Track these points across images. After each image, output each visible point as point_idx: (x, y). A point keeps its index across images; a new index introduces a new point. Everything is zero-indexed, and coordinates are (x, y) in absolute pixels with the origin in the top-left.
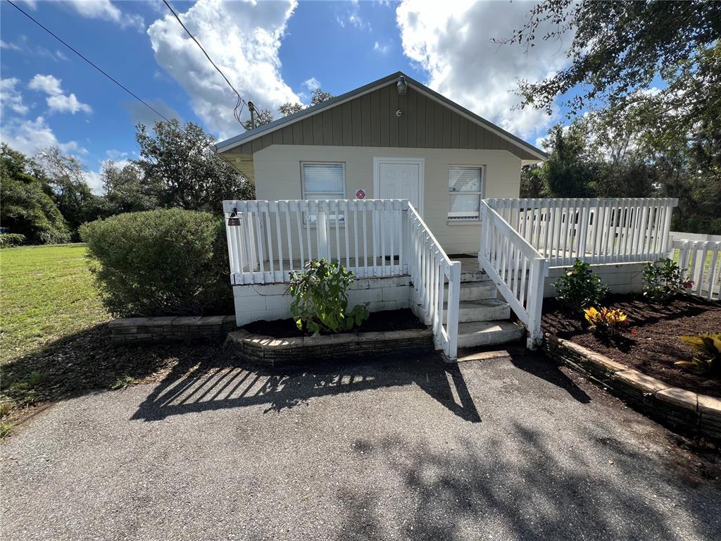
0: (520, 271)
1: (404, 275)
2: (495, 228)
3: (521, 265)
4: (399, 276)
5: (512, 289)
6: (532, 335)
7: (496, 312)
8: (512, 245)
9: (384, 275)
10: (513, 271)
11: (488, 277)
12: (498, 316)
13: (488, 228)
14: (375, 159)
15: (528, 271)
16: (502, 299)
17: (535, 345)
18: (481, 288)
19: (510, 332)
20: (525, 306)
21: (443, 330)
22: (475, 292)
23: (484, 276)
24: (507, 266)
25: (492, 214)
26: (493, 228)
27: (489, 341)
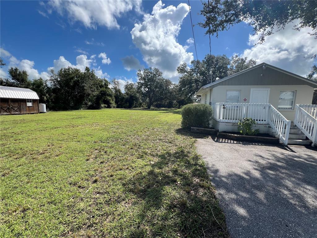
0: (310, 127)
1: (267, 124)
2: (302, 113)
3: (311, 125)
4: (265, 124)
5: (307, 131)
6: (314, 143)
7: (301, 137)
8: (308, 118)
9: (261, 123)
10: (308, 127)
11: (298, 127)
12: (301, 138)
13: (298, 113)
14: (251, 89)
15: (313, 127)
16: (302, 133)
17: (314, 146)
18: (295, 130)
19: (306, 142)
20: (312, 135)
21: (283, 138)
22: (293, 131)
23: (295, 127)
24: (305, 125)
25: (301, 109)
26: (301, 113)
27: (298, 143)
